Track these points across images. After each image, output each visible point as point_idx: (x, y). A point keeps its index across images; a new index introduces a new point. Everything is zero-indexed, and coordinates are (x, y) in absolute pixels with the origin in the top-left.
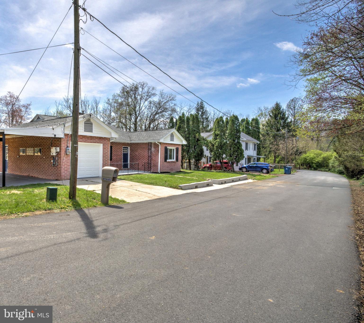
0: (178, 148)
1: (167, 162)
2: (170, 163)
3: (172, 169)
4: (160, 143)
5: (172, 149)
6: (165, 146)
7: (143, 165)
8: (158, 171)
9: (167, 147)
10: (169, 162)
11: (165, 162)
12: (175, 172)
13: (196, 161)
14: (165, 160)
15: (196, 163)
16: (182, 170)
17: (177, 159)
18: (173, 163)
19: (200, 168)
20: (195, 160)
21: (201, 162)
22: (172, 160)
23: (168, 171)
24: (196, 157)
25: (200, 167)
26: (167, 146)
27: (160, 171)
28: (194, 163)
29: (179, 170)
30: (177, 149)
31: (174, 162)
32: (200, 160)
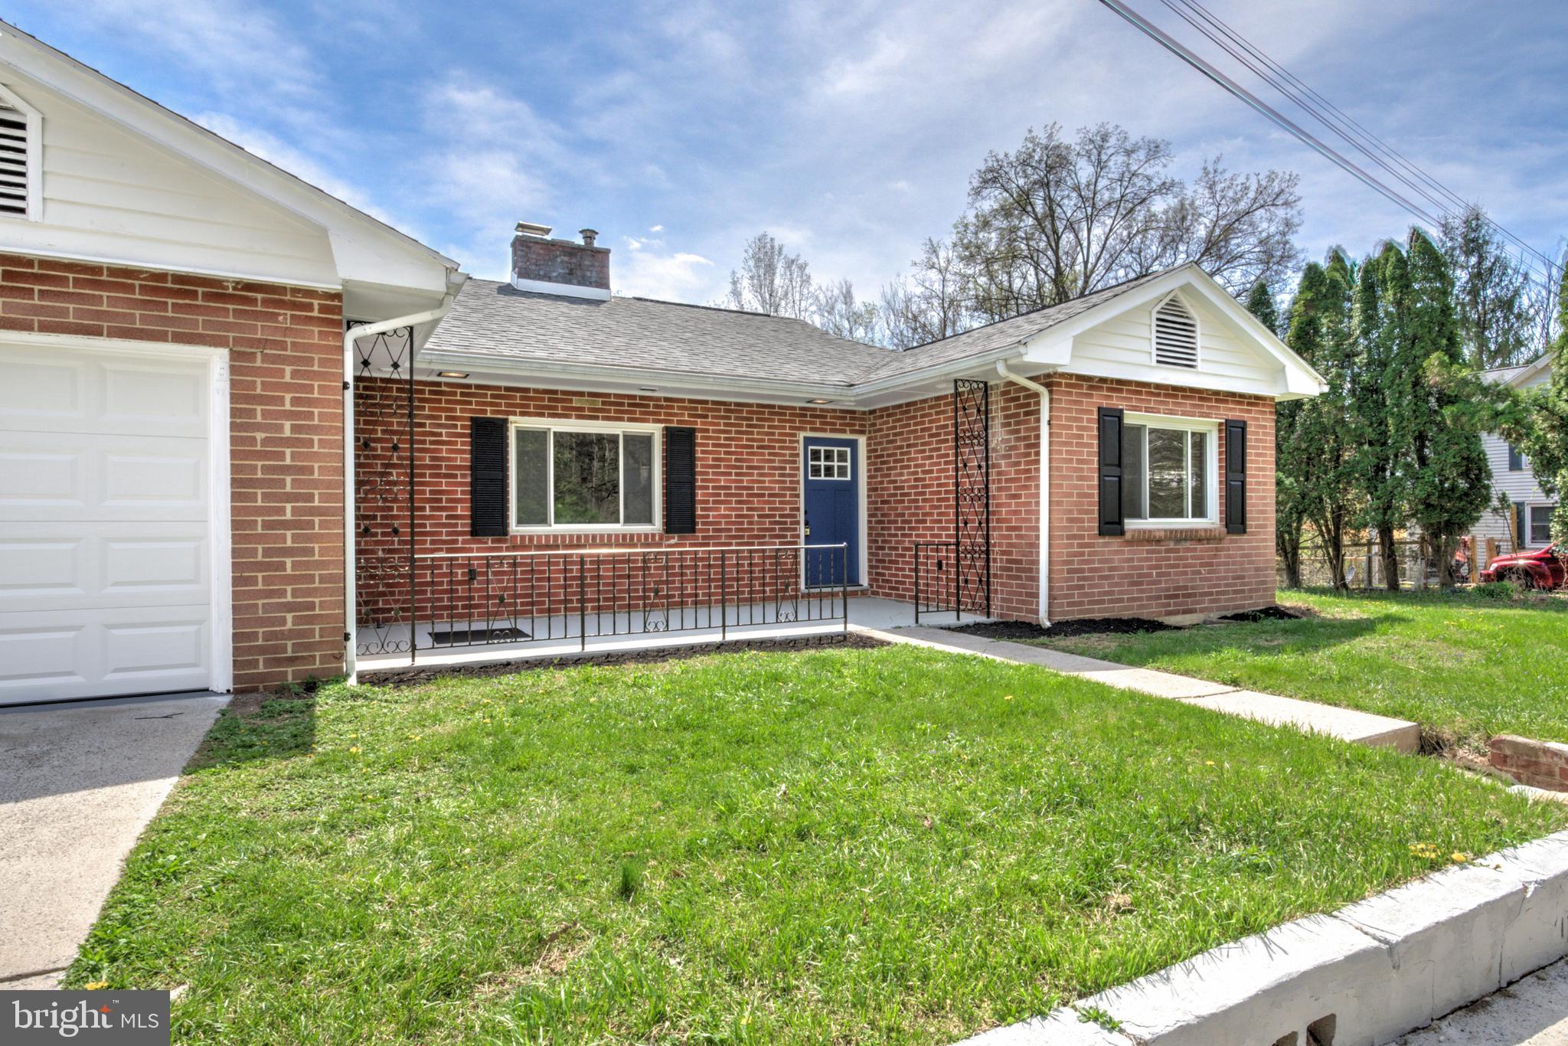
0: (1243, 426)
1: (1122, 533)
2: (1159, 541)
3: (1181, 597)
4: (1050, 380)
5: (1179, 436)
6: (1105, 403)
7: (940, 565)
8: (1037, 612)
9: (1119, 415)
10: (1148, 539)
11: (1101, 533)
12: (1214, 616)
13: (1436, 535)
14: (1111, 524)
15: (1437, 550)
16: (1289, 600)
17: (1236, 517)
18: (1188, 545)
19: (1465, 579)
20: (1425, 527)
21: (1473, 539)
22: (1188, 522)
23: (1145, 614)
24: (1428, 506)
25: (1464, 571)
26: (1121, 405)
27: (1050, 614)
28: (1415, 547)
29: (1258, 603)
30: (1235, 436)
31: (1200, 540)
32: (1462, 527)
